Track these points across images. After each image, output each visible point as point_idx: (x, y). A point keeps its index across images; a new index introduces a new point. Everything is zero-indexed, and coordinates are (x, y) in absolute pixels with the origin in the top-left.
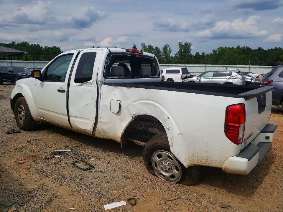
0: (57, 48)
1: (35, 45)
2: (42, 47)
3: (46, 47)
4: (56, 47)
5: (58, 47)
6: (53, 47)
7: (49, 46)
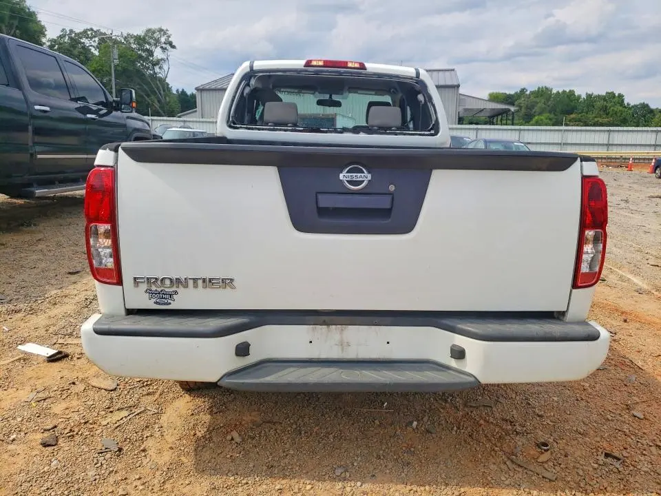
0: (617, 95)
1: (564, 92)
2: (579, 97)
3: (589, 96)
4: (614, 94)
5: (619, 94)
6: (607, 93)
7: (596, 93)
